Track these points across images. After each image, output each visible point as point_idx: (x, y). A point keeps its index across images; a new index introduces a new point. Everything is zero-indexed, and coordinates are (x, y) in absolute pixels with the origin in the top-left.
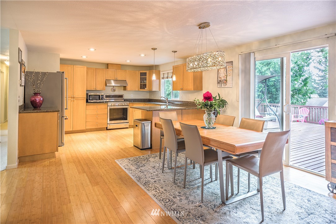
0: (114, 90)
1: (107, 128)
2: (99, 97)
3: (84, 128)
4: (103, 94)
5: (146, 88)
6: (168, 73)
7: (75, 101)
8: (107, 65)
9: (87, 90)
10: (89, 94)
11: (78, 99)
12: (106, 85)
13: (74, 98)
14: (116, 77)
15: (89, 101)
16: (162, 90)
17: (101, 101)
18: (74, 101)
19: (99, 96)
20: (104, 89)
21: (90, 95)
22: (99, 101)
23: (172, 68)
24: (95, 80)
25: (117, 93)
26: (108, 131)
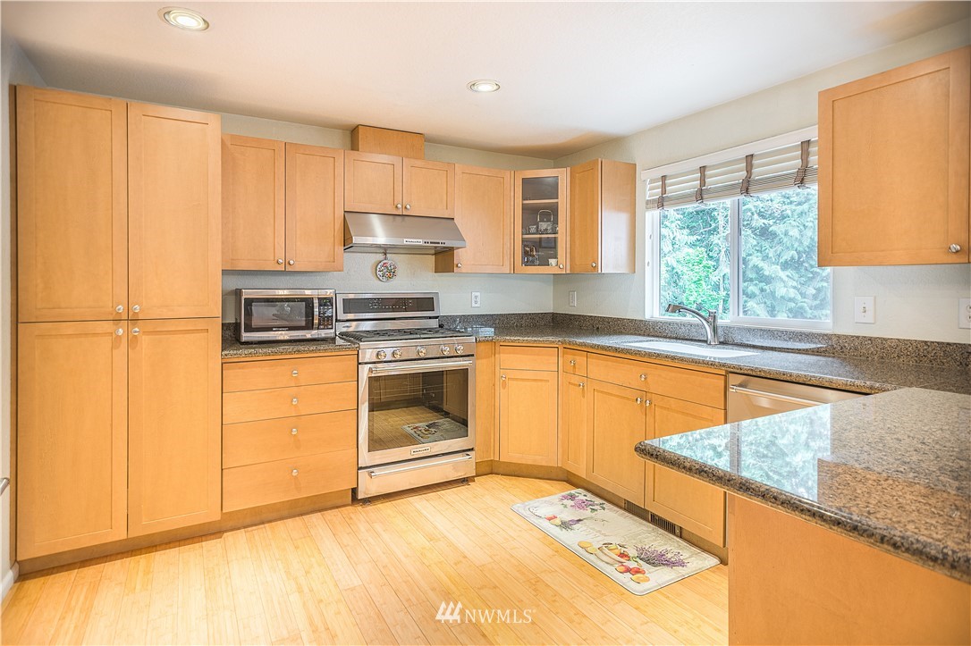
0: (391, 273)
1: (354, 491)
2: (312, 313)
3: (209, 514)
4: (329, 293)
5: (553, 261)
6: (703, 169)
7: (145, 340)
8: (354, 135)
9: (224, 272)
10: (246, 294)
11: (160, 325)
12: (347, 242)
13: (134, 320)
14: (398, 199)
15: (246, 336)
16: (648, 269)
17: (323, 333)
18: (132, 342)
19: (308, 302)
20: (334, 267)
21: (249, 302)
22: (309, 334)
23: (813, 109)
24: (280, 212)
25: (403, 285)
26: (359, 508)
